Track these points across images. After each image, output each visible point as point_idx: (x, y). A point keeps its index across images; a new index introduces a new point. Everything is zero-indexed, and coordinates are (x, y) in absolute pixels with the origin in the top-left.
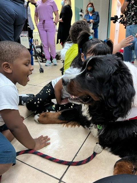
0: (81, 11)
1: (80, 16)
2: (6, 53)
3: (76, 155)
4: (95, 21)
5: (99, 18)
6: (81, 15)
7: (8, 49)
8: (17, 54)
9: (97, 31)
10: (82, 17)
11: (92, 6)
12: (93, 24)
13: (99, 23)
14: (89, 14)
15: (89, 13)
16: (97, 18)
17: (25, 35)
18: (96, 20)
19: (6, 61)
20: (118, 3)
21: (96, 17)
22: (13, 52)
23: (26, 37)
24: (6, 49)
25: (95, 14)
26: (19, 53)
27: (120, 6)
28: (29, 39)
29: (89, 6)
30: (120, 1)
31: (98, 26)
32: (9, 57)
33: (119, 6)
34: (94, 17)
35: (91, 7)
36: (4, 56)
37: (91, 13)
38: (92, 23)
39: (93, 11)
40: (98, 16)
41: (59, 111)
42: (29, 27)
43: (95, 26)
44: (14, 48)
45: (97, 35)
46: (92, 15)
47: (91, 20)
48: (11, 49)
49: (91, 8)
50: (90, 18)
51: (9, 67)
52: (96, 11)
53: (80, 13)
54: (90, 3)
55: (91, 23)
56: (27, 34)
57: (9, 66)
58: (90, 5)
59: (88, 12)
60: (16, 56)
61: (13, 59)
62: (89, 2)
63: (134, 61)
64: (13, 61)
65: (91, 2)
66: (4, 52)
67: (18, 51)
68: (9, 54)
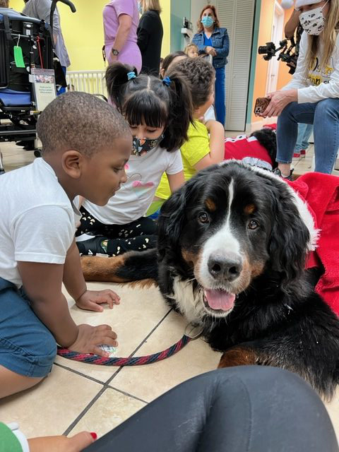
0: (187, 25)
1: (183, 36)
2: (85, 129)
3: (144, 341)
4: (218, 50)
5: (228, 43)
6: (186, 35)
7: (92, 122)
8: (108, 141)
9: (224, 74)
10: (188, 40)
11: (212, 14)
12: (213, 58)
13: (227, 55)
14: (206, 33)
15: (205, 29)
16: (223, 43)
17: (46, 79)
18: (222, 47)
19: (76, 147)
20: (276, 8)
21: (221, 40)
22: (99, 132)
23: (48, 82)
25: (219, 33)
26: (113, 138)
27: (282, 14)
28: (57, 87)
29: (205, 12)
31: (225, 62)
32: (87, 140)
33: (278, 16)
34: (217, 41)
35: (209, 15)
36: (76, 135)
37: (209, 30)
38: (211, 57)
39: (215, 26)
40: (225, 38)
41: (117, 255)
42: (56, 59)
43: (217, 63)
44: (104, 123)
45: (224, 85)
46: (212, 36)
47: (209, 49)
48: (98, 122)
49: (210, 17)
50: (206, 42)
51: (78, 163)
52: (221, 25)
53: (184, 30)
54: (208, 7)
55: (208, 55)
56: (50, 77)
57: (77, 161)
58: (207, 11)
59: (203, 29)
60: (104, 144)
62: (207, 5)
63: (306, 150)
64: (92, 153)
65: (211, 5)
66: (80, 125)
67: (112, 132)
68: (89, 134)
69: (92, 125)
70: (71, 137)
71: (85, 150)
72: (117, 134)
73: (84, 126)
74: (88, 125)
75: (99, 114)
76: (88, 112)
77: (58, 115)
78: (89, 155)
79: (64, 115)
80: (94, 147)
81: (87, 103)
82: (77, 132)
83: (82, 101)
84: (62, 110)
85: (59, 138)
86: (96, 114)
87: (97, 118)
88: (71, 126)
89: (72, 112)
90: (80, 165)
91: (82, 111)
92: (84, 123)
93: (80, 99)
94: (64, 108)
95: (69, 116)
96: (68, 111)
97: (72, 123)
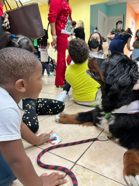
0: (96, 29)
2: (22, 67)
3: (89, 147)
7: (23, 62)
8: (33, 68)
20: (132, 21)
22: (28, 66)
24: (21, 62)
26: (35, 66)
30: (134, 20)
32: (24, 72)
36: (18, 72)
44: (29, 60)
48: (26, 61)
57: (22, 84)
60: (32, 71)
61: (29, 75)
64: (28, 77)
66: (19, 66)
67: (34, 64)
68: (24, 69)
69: (24, 64)
70: (16, 74)
71: (25, 77)
72: (36, 63)
73: (21, 66)
74: (22, 65)
75: (25, 57)
76: (19, 58)
77: (4, 65)
78: (27, 78)
79: (9, 64)
80: (28, 74)
81: (16, 53)
82: (18, 70)
83: (13, 53)
84: (6, 62)
85: (9, 76)
86: (23, 58)
87: (25, 59)
88: (15, 68)
89: (12, 61)
90: (24, 85)
91: (17, 59)
92: (20, 64)
93: (12, 53)
94: (7, 61)
95: (11, 64)
96: (9, 61)
97: (14, 67)
